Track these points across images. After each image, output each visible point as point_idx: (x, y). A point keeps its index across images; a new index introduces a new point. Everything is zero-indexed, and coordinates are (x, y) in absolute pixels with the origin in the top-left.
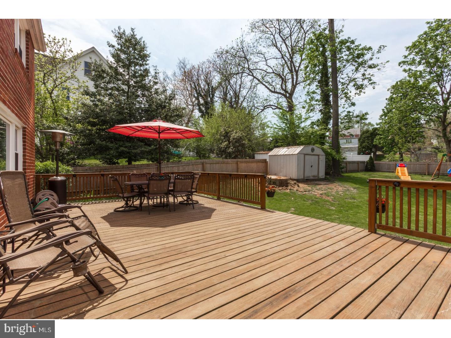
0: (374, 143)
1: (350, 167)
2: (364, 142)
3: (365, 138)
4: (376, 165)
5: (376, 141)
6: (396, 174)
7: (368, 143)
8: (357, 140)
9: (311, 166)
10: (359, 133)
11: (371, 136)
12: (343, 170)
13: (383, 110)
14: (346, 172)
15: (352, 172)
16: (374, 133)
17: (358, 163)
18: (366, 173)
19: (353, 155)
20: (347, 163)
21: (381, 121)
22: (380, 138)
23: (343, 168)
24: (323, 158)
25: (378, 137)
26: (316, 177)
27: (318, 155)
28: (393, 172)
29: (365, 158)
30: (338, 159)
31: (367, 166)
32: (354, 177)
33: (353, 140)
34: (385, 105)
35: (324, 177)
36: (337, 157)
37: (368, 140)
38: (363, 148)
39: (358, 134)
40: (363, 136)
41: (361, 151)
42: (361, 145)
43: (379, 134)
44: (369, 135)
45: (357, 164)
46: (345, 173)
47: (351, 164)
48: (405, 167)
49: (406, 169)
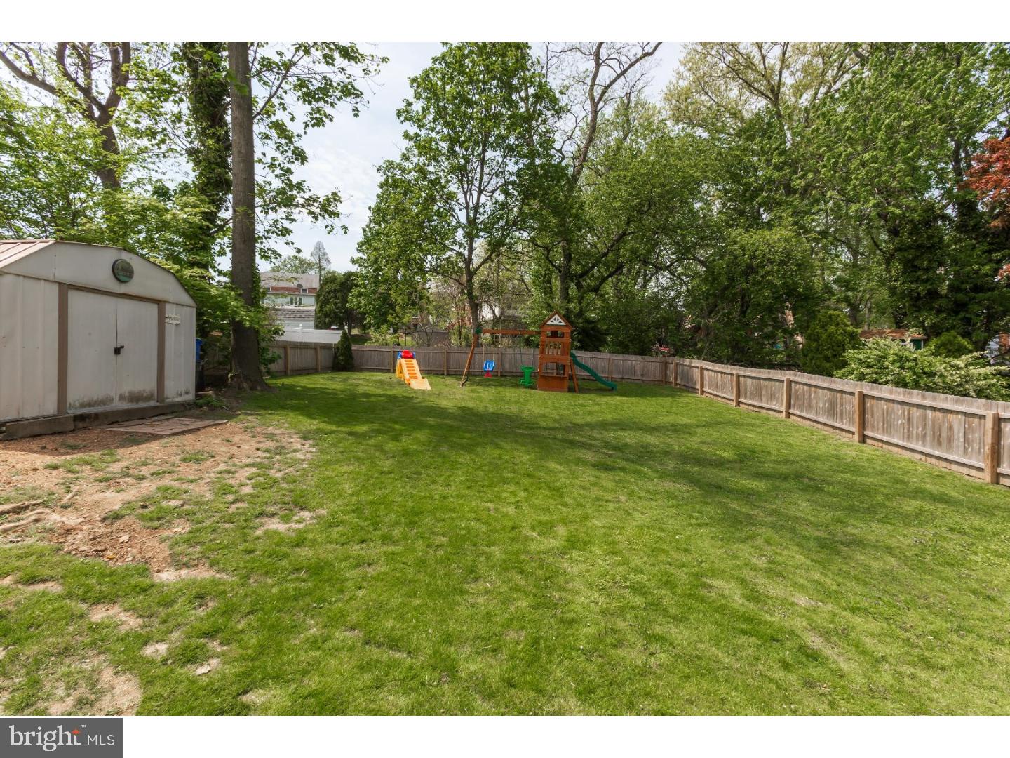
0: (348, 305)
1: (295, 360)
2: (326, 302)
3: (328, 293)
4: (354, 354)
5: (353, 301)
6: (397, 374)
7: (336, 304)
8: (313, 300)
9: (117, 351)
10: (316, 285)
11: (341, 291)
12: (273, 367)
13: (364, 230)
14: (285, 373)
15: (300, 375)
16: (348, 282)
17: (316, 347)
18: (335, 375)
19: (303, 327)
20: (286, 346)
21: (361, 255)
22: (360, 294)
23: (272, 361)
24: (182, 318)
25: (355, 291)
26: (149, 398)
27: (160, 303)
28: (388, 371)
29: (332, 337)
30: (247, 324)
31: (335, 357)
32: (305, 389)
33: (304, 300)
34: (367, 221)
35: (191, 397)
36: (246, 317)
37: (336, 298)
38: (327, 315)
39: (314, 287)
40: (327, 289)
41: (322, 322)
42: (321, 309)
43: (357, 285)
44: (338, 287)
45: (312, 352)
46: (281, 377)
47: (298, 351)
48: (412, 357)
49: (414, 361)
